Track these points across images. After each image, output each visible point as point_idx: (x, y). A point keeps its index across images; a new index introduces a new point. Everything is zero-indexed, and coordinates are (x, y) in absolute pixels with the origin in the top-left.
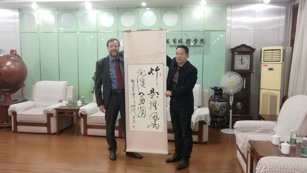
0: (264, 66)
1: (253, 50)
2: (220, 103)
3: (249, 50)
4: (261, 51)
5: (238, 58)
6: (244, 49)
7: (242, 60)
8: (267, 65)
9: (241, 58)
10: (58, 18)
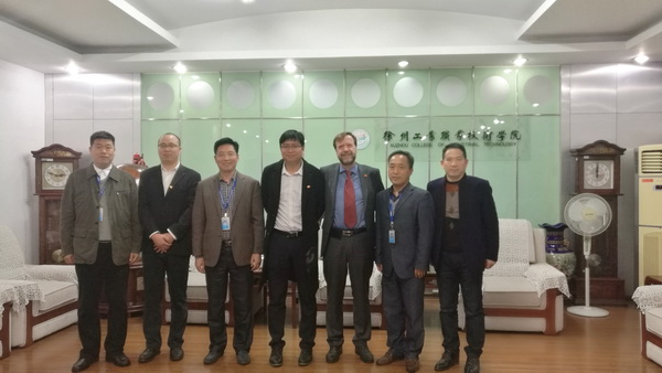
0: (644, 181)
1: (622, 151)
2: (563, 255)
3: (612, 151)
4: (636, 154)
5: (589, 166)
6: (603, 150)
7: (597, 171)
8: (652, 181)
9: (595, 166)
10: (221, 90)
